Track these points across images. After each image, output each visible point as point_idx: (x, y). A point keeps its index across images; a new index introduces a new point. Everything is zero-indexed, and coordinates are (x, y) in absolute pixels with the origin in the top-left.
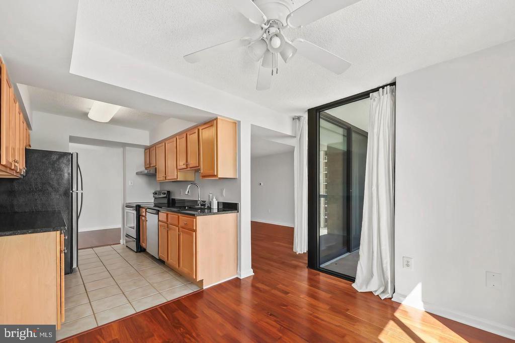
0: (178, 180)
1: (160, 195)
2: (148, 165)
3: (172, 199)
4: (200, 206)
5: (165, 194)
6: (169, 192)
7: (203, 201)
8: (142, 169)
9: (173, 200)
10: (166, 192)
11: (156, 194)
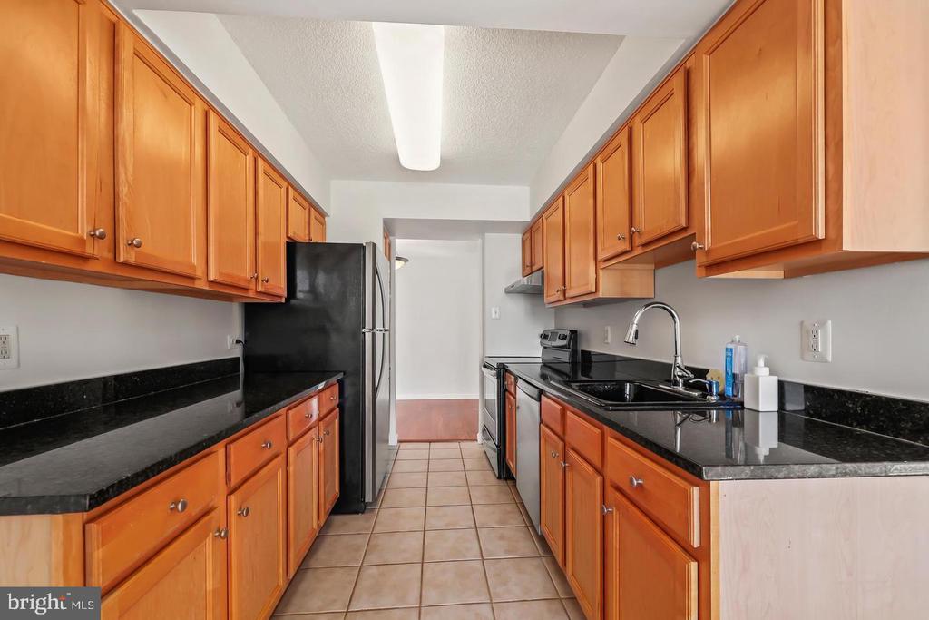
0: (600, 295)
1: (555, 341)
2: (529, 268)
3: (583, 352)
4: (681, 388)
5: (564, 337)
6: (574, 333)
7: (693, 370)
8: (517, 278)
9: (586, 355)
10: (568, 333)
11: (546, 337)
